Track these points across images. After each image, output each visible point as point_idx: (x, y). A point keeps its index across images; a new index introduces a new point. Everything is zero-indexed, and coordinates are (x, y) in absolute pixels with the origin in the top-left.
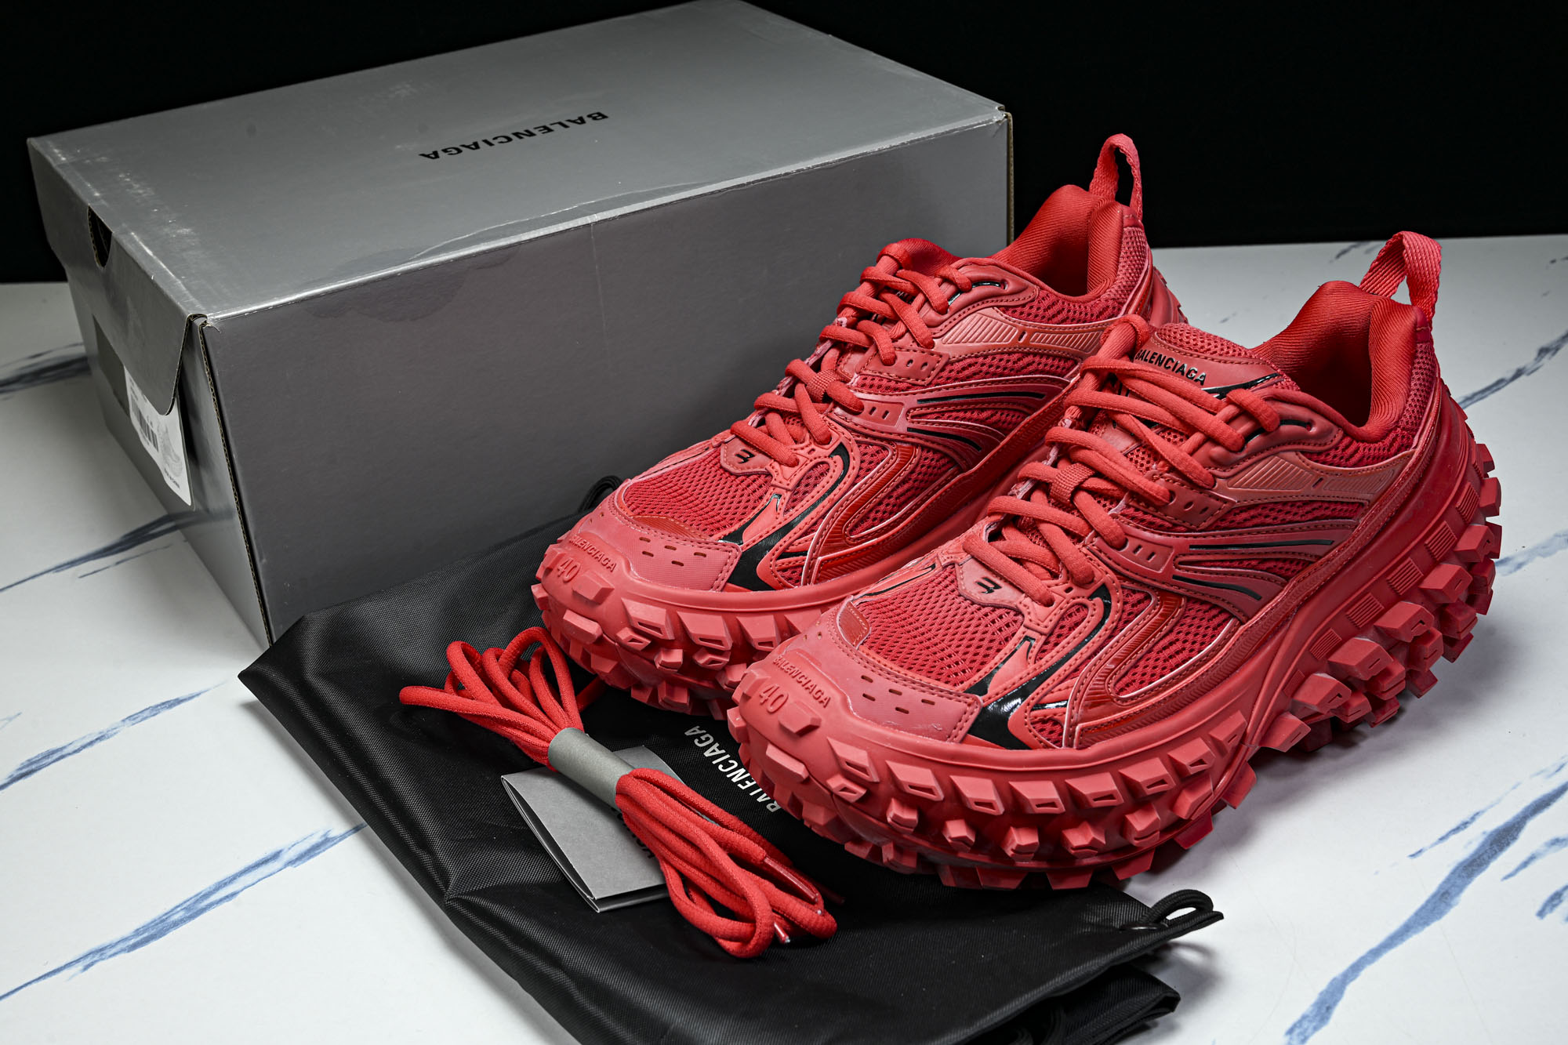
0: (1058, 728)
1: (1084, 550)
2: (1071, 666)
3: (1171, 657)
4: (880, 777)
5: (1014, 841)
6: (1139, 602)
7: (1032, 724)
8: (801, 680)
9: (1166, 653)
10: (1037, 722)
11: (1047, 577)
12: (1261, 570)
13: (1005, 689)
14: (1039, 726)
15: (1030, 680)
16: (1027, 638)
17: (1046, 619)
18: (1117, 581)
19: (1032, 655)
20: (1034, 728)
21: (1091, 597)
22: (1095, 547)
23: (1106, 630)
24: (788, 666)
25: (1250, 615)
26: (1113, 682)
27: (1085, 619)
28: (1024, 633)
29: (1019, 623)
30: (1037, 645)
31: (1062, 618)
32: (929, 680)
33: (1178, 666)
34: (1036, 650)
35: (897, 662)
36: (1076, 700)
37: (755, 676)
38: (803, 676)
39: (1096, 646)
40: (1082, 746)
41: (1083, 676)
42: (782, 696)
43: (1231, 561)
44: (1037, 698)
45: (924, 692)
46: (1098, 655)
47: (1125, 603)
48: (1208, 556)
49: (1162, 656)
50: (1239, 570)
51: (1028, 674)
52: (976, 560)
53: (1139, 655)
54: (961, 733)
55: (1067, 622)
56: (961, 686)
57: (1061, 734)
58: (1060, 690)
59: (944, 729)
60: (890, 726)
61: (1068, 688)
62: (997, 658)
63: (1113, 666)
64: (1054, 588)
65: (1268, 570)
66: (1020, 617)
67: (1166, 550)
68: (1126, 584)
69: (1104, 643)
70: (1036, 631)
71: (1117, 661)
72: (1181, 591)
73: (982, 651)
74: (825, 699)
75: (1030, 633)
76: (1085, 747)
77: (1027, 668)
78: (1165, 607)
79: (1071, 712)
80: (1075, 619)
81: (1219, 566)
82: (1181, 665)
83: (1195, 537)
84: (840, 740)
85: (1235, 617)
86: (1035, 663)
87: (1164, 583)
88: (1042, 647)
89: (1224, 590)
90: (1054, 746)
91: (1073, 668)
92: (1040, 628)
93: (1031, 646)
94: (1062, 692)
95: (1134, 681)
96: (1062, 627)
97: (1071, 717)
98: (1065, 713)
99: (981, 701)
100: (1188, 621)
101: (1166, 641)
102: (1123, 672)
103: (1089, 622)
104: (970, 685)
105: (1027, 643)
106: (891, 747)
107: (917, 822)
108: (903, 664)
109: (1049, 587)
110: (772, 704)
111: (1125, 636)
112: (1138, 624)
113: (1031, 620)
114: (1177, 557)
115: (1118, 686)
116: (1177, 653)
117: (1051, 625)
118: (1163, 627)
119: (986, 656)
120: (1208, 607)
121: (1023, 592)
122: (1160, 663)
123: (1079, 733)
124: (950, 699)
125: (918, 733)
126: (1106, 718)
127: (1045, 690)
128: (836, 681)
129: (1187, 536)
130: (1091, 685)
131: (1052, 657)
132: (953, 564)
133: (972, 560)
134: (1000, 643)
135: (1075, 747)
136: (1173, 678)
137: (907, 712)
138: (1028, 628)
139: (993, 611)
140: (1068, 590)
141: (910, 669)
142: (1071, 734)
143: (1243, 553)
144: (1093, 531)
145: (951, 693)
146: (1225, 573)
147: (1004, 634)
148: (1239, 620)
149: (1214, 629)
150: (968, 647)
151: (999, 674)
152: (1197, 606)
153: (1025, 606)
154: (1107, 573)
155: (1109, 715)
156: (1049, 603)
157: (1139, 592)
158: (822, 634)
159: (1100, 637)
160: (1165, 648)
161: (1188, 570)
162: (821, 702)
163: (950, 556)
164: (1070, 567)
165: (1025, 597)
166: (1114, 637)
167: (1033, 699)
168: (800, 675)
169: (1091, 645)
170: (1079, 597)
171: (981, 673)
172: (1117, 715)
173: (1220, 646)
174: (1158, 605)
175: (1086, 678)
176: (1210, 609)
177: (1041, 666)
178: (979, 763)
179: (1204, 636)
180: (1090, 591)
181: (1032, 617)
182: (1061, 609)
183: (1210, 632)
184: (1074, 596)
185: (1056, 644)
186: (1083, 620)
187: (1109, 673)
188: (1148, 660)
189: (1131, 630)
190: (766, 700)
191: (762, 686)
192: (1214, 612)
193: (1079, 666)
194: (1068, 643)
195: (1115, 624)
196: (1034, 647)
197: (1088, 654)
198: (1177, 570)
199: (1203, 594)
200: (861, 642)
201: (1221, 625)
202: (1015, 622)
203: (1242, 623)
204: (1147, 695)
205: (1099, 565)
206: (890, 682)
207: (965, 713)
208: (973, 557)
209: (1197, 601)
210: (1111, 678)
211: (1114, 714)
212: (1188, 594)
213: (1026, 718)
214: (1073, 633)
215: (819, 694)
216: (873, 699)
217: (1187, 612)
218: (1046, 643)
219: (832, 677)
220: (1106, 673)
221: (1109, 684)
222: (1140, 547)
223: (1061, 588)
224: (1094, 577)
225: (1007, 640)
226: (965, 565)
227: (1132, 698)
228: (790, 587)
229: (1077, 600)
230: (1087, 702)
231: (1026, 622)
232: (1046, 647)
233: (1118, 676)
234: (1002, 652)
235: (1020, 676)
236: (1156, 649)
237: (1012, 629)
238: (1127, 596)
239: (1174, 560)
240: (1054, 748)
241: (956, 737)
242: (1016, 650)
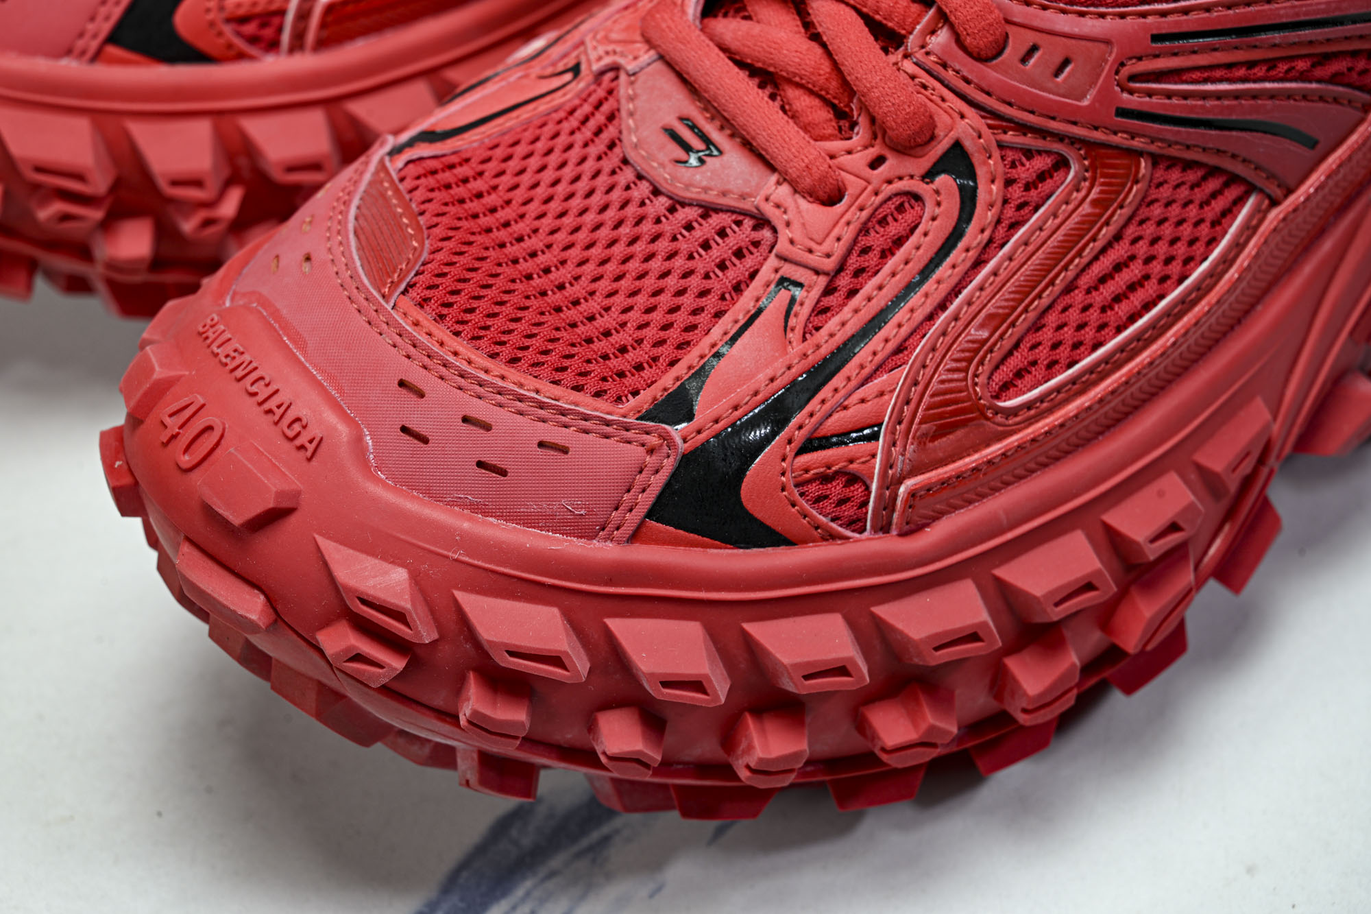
0: (858, 490)
1: (908, 66)
2: (887, 341)
3: (1118, 299)
4: (439, 627)
5: (750, 748)
6: (1042, 176)
7: (796, 486)
8: (254, 389)
9: (1108, 290)
10: (809, 481)
11: (829, 131)
12: (1319, 81)
13: (736, 408)
14: (814, 489)
15: (794, 382)
16: (783, 282)
17: (827, 235)
18: (986, 132)
19: (797, 322)
20: (802, 495)
21: (929, 176)
22: (933, 58)
23: (967, 250)
24: (228, 349)
25: (1291, 182)
26: (985, 369)
27: (916, 227)
28: (777, 271)
29: (764, 248)
30: (807, 298)
31: (864, 230)
32: (557, 391)
33: (1133, 319)
34: (805, 311)
35: (483, 343)
36: (900, 423)
37: (152, 370)
38: (262, 378)
39: (944, 288)
40: (911, 529)
41: (918, 364)
42: (210, 428)
43: (1251, 65)
44: (810, 424)
45: (544, 421)
46: (952, 308)
47: (1009, 182)
48: (1194, 57)
49: (1098, 298)
50: (1268, 85)
51: (789, 368)
52: (670, 65)
53: (1046, 300)
54: (633, 519)
55: (877, 239)
56: (633, 401)
57: (865, 503)
58: (863, 401)
59: (590, 512)
60: (463, 506)
61: (882, 394)
62: (716, 332)
63: (985, 334)
64: (844, 160)
65: (1334, 79)
66: (766, 234)
67: (1097, 49)
68: (1010, 137)
69: (963, 278)
70: (806, 267)
71: (996, 321)
72: (1137, 143)
73: (681, 318)
74: (311, 441)
75: (788, 270)
76: (919, 528)
77: (785, 352)
78: (1103, 184)
79: (888, 454)
80: (894, 229)
81: (1221, 80)
82: (1141, 316)
83: (1163, 14)
84: (344, 541)
85: (1261, 191)
86: (804, 339)
87: (1096, 128)
88: (818, 301)
89: (1234, 133)
90: (848, 533)
91: (891, 346)
92: (814, 260)
93: (793, 300)
94: (868, 405)
95: (1034, 363)
96: (866, 251)
97: (888, 464)
98: (874, 456)
99: (679, 441)
100: (1157, 211)
101: (1106, 262)
102: (1007, 343)
103: (926, 234)
104: (655, 399)
105: (784, 295)
106: (466, 559)
107: (528, 726)
108: (497, 349)
109: (832, 157)
110: (186, 451)
111: (1011, 259)
112: (1041, 229)
113: (792, 242)
114: (1122, 65)
115: (997, 377)
116: (1132, 287)
117: (839, 249)
118: (1100, 230)
119: (691, 328)
120: (1200, 173)
121: (772, 168)
122: (1094, 316)
123: (906, 501)
124: (607, 437)
125: (528, 521)
126: (967, 460)
127: (828, 406)
128: (340, 390)
129: (1144, 15)
130: (934, 385)
131: (843, 324)
132: (615, 68)
133: (659, 65)
134: (723, 298)
135: (894, 532)
136: (1121, 348)
137: (503, 473)
138: (783, 258)
139: (705, 216)
140: (876, 163)
141: (513, 361)
142: (887, 505)
143: (1275, 45)
144: (932, 12)
145: (608, 423)
146: (1237, 95)
147: (732, 274)
148: (1269, 197)
149: (1214, 224)
150: (649, 310)
151: (721, 369)
152: (1175, 175)
153: (778, 206)
154: (962, 116)
155: (976, 451)
156: (831, 197)
157: (1039, 152)
158: (314, 257)
159: (954, 267)
160: (1103, 280)
161: (1150, 94)
162: (302, 447)
163: (610, 48)
164: (879, 112)
165: (778, 183)
166: (986, 262)
167: (800, 427)
168: (254, 376)
169: (933, 288)
170: (901, 178)
171: (680, 369)
172: (995, 449)
173: (1226, 261)
174: (1085, 179)
175: (924, 366)
176: (1204, 178)
177: (818, 347)
178: (672, 588)
179: (1191, 243)
180: (926, 163)
181: (796, 232)
182: (861, 209)
183: (1204, 230)
184: (891, 175)
185: (852, 293)
186: (912, 230)
187: (976, 351)
188: (1065, 310)
189: (1026, 244)
190: (174, 437)
191: (169, 396)
192: (1213, 185)
193: (906, 340)
194: (880, 288)
195: (987, 234)
196: (802, 304)
197: (928, 308)
198: (1125, 95)
199: (1188, 147)
200: (403, 286)
201: (1229, 213)
202: (756, 244)
203: (1274, 203)
204: (1061, 396)
205: (943, 100)
206: (465, 397)
207: (641, 472)
208: (662, 58)
209: (1172, 162)
210: (981, 363)
211: (988, 445)
212: (1153, 148)
213: (783, 474)
214: (891, 263)
215: (297, 427)
216: (425, 440)
217: (1153, 191)
218: (829, 291)
219: (331, 378)
220: (968, 350)
221: (976, 375)
222: (1034, 49)
223: (860, 160)
224: (935, 127)
225: (738, 288)
226: (642, 77)
227: (1028, 405)
228: (251, 58)
229: (899, 186)
230: (924, 426)
231: (782, 246)
232: (827, 301)
233: (997, 355)
234: (727, 319)
235: (769, 372)
236: (1085, 281)
237: (749, 262)
238: (1013, 165)
239: (1117, 73)
240: (847, 538)
241: (618, 528)
242: (759, 312)
